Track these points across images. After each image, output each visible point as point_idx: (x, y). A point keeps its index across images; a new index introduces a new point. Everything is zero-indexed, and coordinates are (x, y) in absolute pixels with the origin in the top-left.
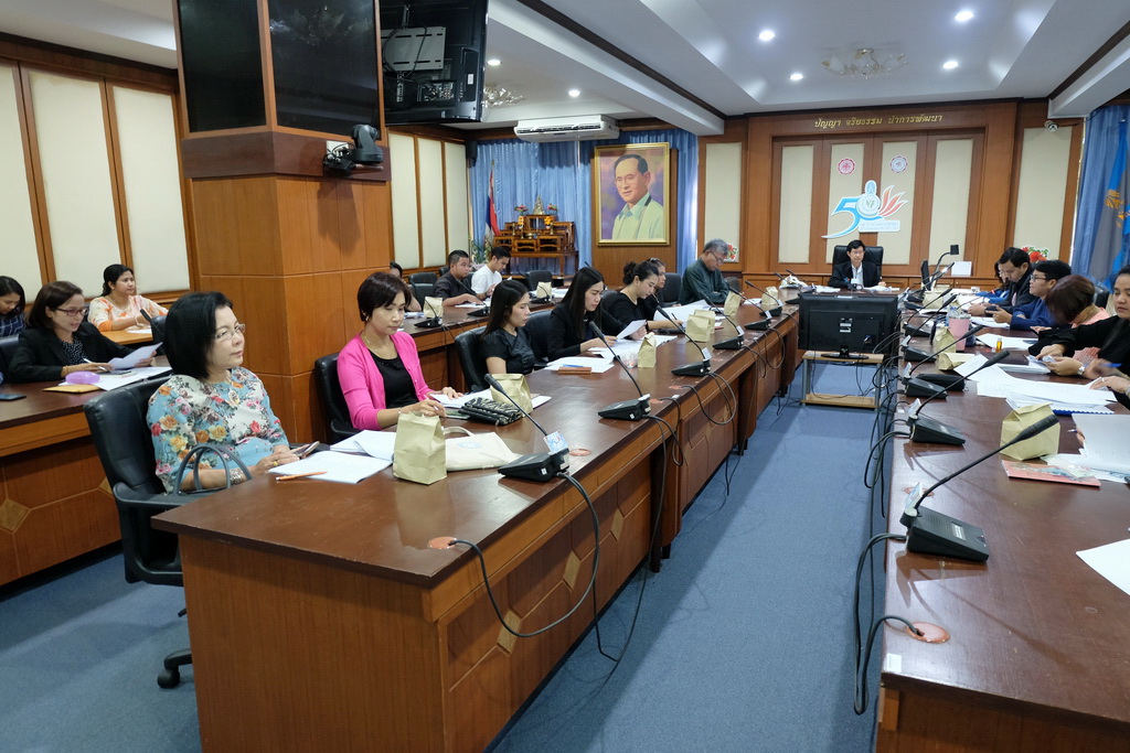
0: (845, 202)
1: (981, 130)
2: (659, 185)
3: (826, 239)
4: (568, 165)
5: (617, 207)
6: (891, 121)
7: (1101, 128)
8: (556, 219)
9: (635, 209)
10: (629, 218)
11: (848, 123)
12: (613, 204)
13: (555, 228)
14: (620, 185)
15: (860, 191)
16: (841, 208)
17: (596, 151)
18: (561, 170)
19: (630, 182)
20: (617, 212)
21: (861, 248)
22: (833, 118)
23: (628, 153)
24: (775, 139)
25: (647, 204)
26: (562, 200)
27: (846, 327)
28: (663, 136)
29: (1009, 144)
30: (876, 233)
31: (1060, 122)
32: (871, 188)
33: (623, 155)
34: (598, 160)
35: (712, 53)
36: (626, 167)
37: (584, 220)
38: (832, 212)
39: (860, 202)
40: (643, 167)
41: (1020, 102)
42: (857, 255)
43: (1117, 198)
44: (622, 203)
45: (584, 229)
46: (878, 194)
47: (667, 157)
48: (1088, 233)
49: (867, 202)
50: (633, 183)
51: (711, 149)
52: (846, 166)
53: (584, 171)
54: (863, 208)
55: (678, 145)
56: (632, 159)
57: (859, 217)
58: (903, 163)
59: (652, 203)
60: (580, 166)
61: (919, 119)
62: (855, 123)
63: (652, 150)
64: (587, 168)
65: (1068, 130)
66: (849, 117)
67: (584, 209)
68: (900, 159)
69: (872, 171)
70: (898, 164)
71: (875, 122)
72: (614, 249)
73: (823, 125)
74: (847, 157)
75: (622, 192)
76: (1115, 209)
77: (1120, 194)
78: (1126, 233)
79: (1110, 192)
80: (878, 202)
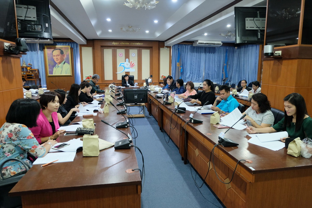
0: (121, 64)
1: (151, 47)
2: (68, 58)
3: (117, 74)
4: (34, 51)
5: (54, 64)
6: (131, 44)
7: (175, 49)
8: (31, 68)
9: (60, 65)
10: (58, 68)
11: (121, 44)
12: (52, 63)
13: (32, 71)
14: (55, 58)
15: (125, 61)
16: (120, 65)
17: (45, 47)
18: (32, 52)
19: (58, 57)
20: (54, 66)
21: (128, 76)
22: (117, 42)
23: (56, 48)
24: (102, 46)
25: (64, 64)
26: (33, 62)
27: (136, 97)
28: (68, 44)
29: (157, 51)
30: (129, 72)
31: (167, 47)
32: (127, 60)
33: (55, 49)
34: (46, 50)
35: (93, 22)
36: (56, 52)
37: (42, 68)
38: (118, 67)
39: (125, 64)
40: (62, 52)
41: (159, 41)
42: (127, 78)
44: (56, 63)
45: (42, 71)
46: (129, 62)
47: (70, 50)
48: (174, 72)
49: (127, 64)
50: (59, 57)
51: (83, 48)
52: (121, 55)
53: (41, 53)
54: (126, 66)
55: (73, 46)
56: (58, 50)
57: (125, 68)
58: (135, 55)
59: (66, 64)
60: (39, 52)
61: (138, 44)
62: (123, 44)
63: (65, 47)
64: (42, 52)
65: (169, 49)
66: (121, 42)
67: (42, 65)
68: (133, 53)
69: (127, 56)
70: (133, 55)
71: (127, 44)
72: (54, 78)
73: (114, 44)
74: (121, 52)
75: (55, 60)
76: (179, 67)
77: (179, 64)
78: (181, 72)
79: (178, 63)
80: (129, 64)
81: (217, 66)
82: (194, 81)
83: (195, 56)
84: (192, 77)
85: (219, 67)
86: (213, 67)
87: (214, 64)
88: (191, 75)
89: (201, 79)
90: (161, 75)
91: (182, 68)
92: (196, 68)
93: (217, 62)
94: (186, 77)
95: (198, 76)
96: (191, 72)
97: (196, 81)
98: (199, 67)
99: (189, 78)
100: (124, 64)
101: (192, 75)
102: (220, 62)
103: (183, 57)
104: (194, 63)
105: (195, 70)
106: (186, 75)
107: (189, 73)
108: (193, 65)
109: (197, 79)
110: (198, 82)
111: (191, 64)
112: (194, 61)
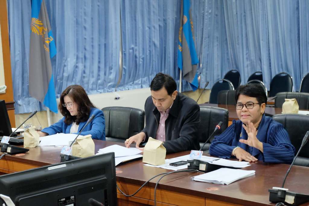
76: (40, 36)
77: (42, 22)
78: (52, 57)
79: (35, 21)
81: (157, 27)
82: (92, 89)
84: (84, 72)
85: (163, 30)
86: (147, 28)
87: (149, 20)
88: (81, 66)
89: (112, 76)
91: (52, 39)
92: (94, 37)
93: (157, 11)
94: (65, 75)
95: (102, 66)
96: (81, 55)
97: (96, 89)
98: (105, 31)
99: (73, 78)
101: (85, 67)
102: (165, 11)
104: (85, 18)
105: (93, 46)
106: (65, 66)
107: (75, 60)
108: (85, 28)
109: (99, 79)
110: (106, 90)
111: (77, 23)
112: (85, 9)
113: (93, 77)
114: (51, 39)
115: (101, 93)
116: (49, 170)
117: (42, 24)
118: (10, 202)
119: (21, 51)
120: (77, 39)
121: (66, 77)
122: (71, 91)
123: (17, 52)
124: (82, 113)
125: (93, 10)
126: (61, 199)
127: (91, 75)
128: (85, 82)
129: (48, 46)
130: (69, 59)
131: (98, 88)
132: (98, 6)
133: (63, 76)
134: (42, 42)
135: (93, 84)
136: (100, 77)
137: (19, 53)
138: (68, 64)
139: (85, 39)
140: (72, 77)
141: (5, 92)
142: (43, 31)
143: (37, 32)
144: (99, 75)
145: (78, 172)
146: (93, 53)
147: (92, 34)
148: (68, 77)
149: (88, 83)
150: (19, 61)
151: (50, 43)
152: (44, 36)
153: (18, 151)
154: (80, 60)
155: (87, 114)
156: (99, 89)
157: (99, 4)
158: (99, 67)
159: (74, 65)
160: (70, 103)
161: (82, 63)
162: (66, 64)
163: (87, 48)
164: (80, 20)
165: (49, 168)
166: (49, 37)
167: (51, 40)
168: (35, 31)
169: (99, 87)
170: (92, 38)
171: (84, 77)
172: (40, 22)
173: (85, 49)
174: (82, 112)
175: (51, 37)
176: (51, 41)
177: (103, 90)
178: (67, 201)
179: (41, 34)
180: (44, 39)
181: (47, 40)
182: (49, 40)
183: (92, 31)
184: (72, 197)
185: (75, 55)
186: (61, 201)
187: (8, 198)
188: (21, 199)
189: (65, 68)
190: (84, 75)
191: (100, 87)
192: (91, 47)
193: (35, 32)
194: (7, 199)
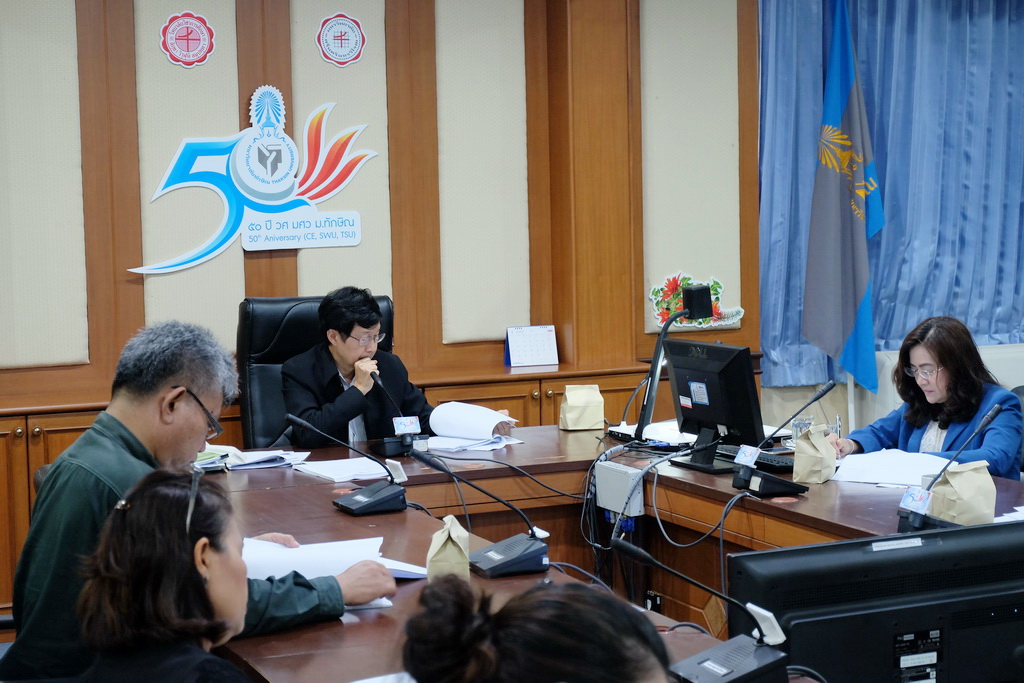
0: (192, 153)
3: (140, 279)
15: (235, 118)
16: (181, 173)
30: (294, 252)
32: (268, 112)
39: (239, 153)
43: (843, 148)
46: (289, 129)
52: (187, 37)
54: (251, 177)
57: (239, 203)
58: (353, 37)
69: (265, 57)
70: (341, 38)
74: (186, 9)
76: (843, 176)
77: (850, 139)
78: (871, 235)
79: (832, 134)
80: (295, 155)
83: (989, 47)
84: (957, 282)
88: (948, 263)
90: (657, 279)
91: (874, 185)
92: (992, 182)
94: (904, 286)
95: (1010, 266)
96: (951, 234)
99: (925, 295)
100: (226, 150)
101: (959, 267)
103: (869, 64)
104: (970, 128)
105: (986, 208)
106: (904, 261)
107: (933, 247)
108: (968, 157)
109: (998, 304)
110: (1017, 334)
111: (946, 142)
112: (970, 105)
113: (981, 296)
114: (872, 185)
115: (1001, 343)
116: (875, 549)
117: (848, 143)
118: (773, 626)
119: (787, 216)
120: (943, 186)
121: (906, 292)
122: (932, 332)
123: (777, 219)
124: (959, 397)
125: (992, 109)
126: (902, 636)
127: (976, 291)
128: (958, 310)
129: (863, 205)
130: (916, 244)
131: (993, 329)
132: (1010, 95)
133: (897, 289)
134: (847, 192)
135: (980, 315)
136: (1002, 298)
137: (781, 219)
138: (915, 255)
139: (966, 187)
140: (921, 292)
141: (738, 325)
142: (852, 161)
143: (835, 164)
144: (998, 293)
145: (956, 565)
146: (985, 229)
147: (987, 176)
148: (912, 291)
149: (966, 313)
150: (780, 243)
151: (867, 197)
152: (853, 177)
153: (778, 489)
154: (948, 248)
155: (973, 401)
156: (996, 332)
157: (1010, 89)
158: (1000, 270)
159: (929, 259)
160: (927, 367)
161: (953, 255)
162: (906, 256)
163: (971, 213)
164: (954, 133)
165: (874, 545)
166: (866, 179)
167: (872, 189)
168: (830, 161)
169: (997, 325)
170: (987, 187)
171: (956, 295)
172: (846, 137)
173: (965, 217)
174: (961, 394)
175: (871, 179)
176: (872, 192)
177: (1007, 335)
178: (920, 642)
179: (846, 171)
180: (853, 185)
181: (860, 187)
182: (866, 188)
183: (988, 166)
184: (935, 634)
185: (933, 231)
186: (903, 641)
187: (770, 615)
188: (797, 622)
189: (905, 269)
190: (957, 289)
191: (1000, 325)
192: (982, 210)
193: (830, 166)
194: (766, 619)
